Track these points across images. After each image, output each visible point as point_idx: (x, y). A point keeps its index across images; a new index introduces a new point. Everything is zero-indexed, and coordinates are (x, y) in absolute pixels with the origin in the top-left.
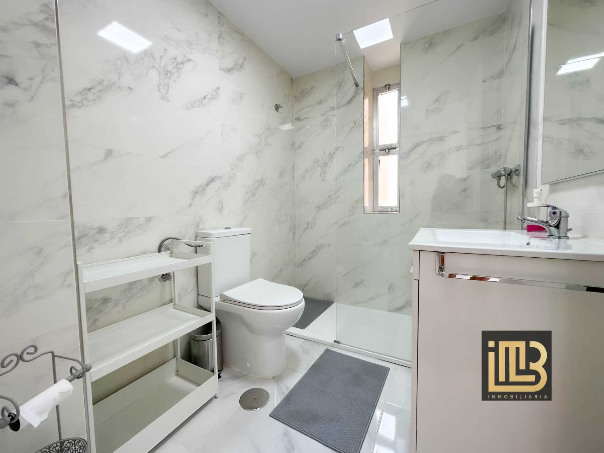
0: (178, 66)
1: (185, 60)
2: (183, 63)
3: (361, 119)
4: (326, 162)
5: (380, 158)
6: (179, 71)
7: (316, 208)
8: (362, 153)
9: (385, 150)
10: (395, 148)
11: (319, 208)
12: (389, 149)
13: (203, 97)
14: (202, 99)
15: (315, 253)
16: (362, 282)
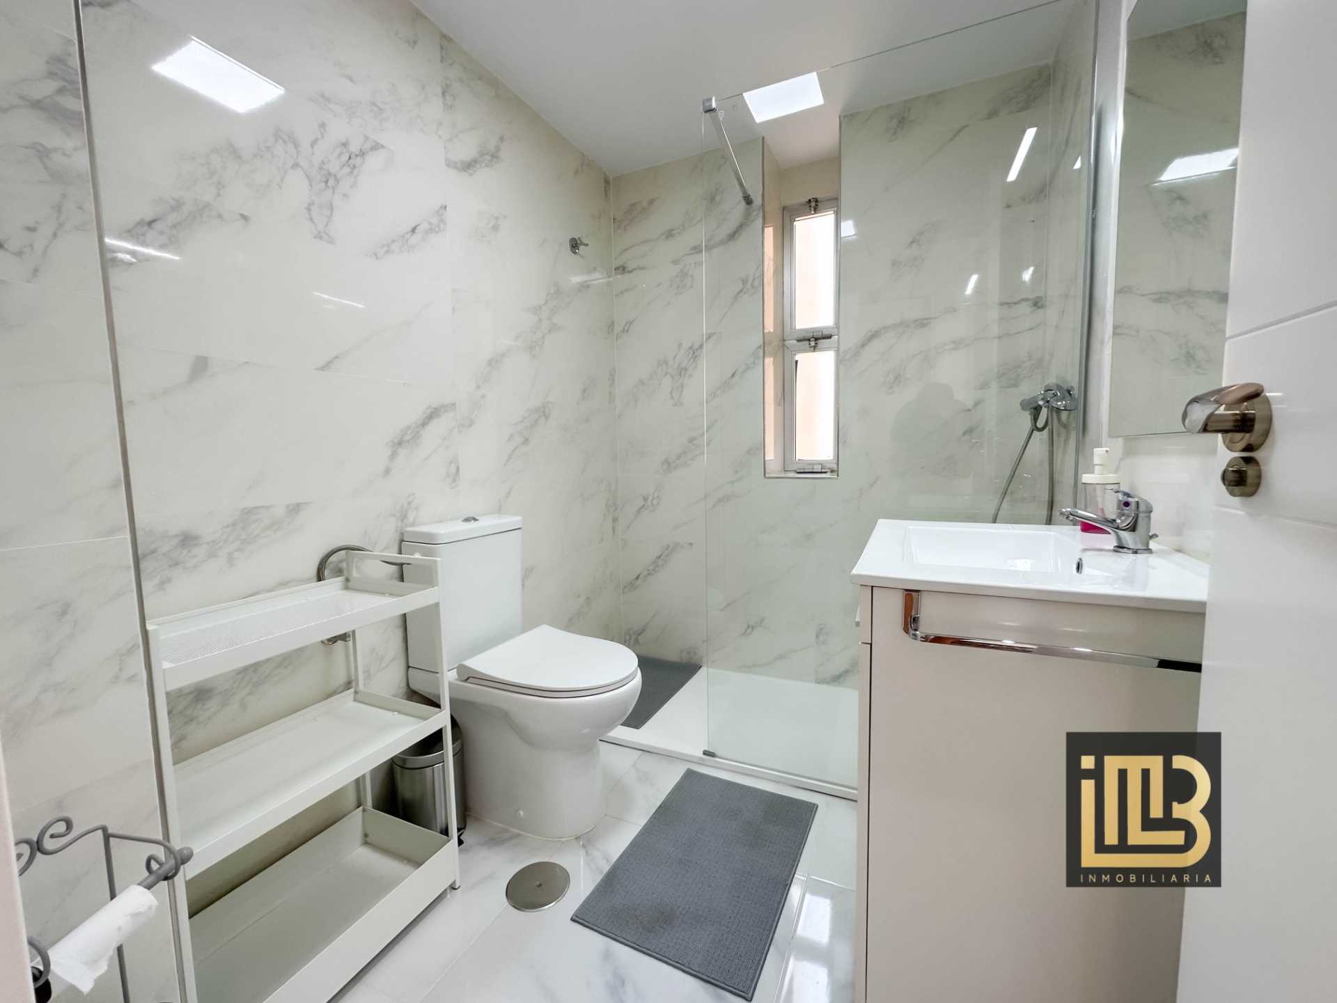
0: (351, 161)
1: (368, 146)
2: (363, 154)
3: (757, 275)
4: (683, 365)
5: (798, 357)
6: (356, 172)
7: (663, 463)
8: (760, 347)
9: (809, 340)
10: (829, 337)
11: (669, 465)
12: (816, 339)
13: (410, 229)
14: (407, 233)
15: (660, 562)
16: (762, 621)
